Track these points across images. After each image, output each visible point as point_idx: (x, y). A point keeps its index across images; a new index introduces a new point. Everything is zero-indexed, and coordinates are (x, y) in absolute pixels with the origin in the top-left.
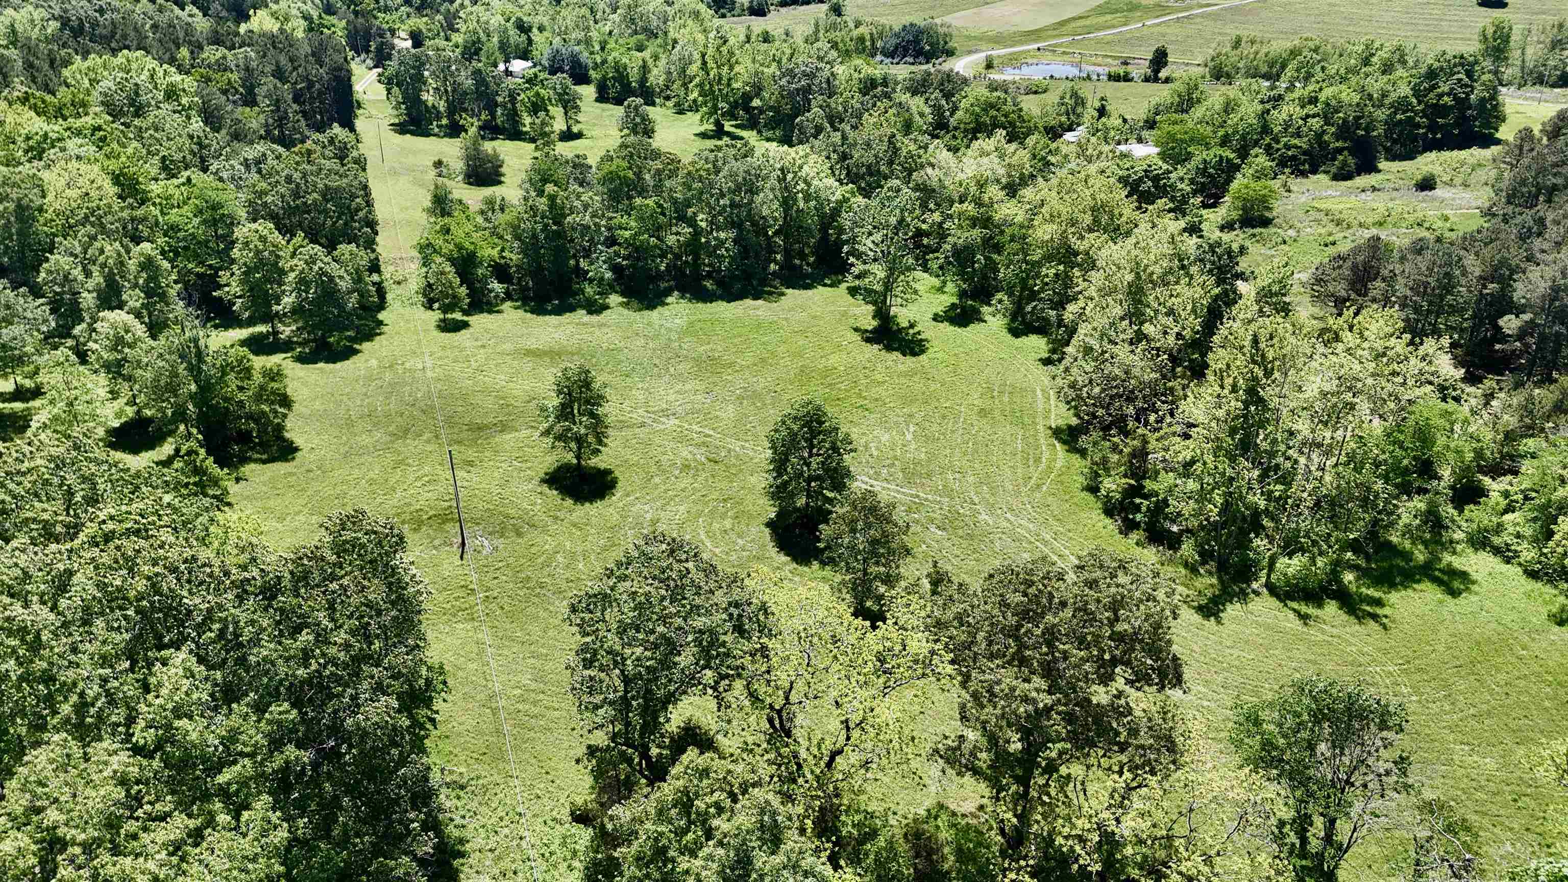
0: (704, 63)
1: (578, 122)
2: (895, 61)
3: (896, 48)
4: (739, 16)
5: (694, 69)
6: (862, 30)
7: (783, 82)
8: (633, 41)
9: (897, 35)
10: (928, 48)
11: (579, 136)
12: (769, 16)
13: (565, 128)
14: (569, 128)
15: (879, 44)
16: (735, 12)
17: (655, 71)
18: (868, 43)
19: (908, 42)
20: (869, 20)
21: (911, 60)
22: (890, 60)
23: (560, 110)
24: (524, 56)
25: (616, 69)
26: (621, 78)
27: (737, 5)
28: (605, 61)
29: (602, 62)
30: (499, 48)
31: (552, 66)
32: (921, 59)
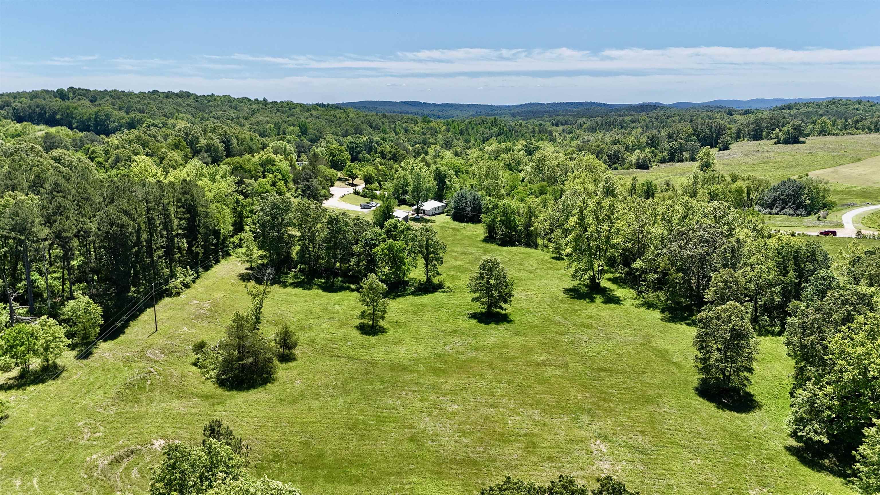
0: (582, 219)
1: (438, 274)
2: (773, 211)
3: (775, 200)
4: (628, 169)
5: (573, 220)
6: (739, 183)
7: (675, 247)
8: (536, 187)
9: (775, 189)
10: (808, 202)
11: (439, 287)
12: (651, 170)
13: (424, 278)
14: (428, 279)
15: (754, 195)
16: (625, 167)
17: (542, 217)
18: (745, 195)
19: (788, 195)
20: (745, 175)
21: (791, 212)
22: (768, 210)
23: (421, 262)
24: (439, 197)
25: (504, 214)
26: (508, 222)
27: (627, 161)
28: (495, 207)
29: (493, 208)
30: (413, 191)
31: (456, 208)
32: (802, 211)
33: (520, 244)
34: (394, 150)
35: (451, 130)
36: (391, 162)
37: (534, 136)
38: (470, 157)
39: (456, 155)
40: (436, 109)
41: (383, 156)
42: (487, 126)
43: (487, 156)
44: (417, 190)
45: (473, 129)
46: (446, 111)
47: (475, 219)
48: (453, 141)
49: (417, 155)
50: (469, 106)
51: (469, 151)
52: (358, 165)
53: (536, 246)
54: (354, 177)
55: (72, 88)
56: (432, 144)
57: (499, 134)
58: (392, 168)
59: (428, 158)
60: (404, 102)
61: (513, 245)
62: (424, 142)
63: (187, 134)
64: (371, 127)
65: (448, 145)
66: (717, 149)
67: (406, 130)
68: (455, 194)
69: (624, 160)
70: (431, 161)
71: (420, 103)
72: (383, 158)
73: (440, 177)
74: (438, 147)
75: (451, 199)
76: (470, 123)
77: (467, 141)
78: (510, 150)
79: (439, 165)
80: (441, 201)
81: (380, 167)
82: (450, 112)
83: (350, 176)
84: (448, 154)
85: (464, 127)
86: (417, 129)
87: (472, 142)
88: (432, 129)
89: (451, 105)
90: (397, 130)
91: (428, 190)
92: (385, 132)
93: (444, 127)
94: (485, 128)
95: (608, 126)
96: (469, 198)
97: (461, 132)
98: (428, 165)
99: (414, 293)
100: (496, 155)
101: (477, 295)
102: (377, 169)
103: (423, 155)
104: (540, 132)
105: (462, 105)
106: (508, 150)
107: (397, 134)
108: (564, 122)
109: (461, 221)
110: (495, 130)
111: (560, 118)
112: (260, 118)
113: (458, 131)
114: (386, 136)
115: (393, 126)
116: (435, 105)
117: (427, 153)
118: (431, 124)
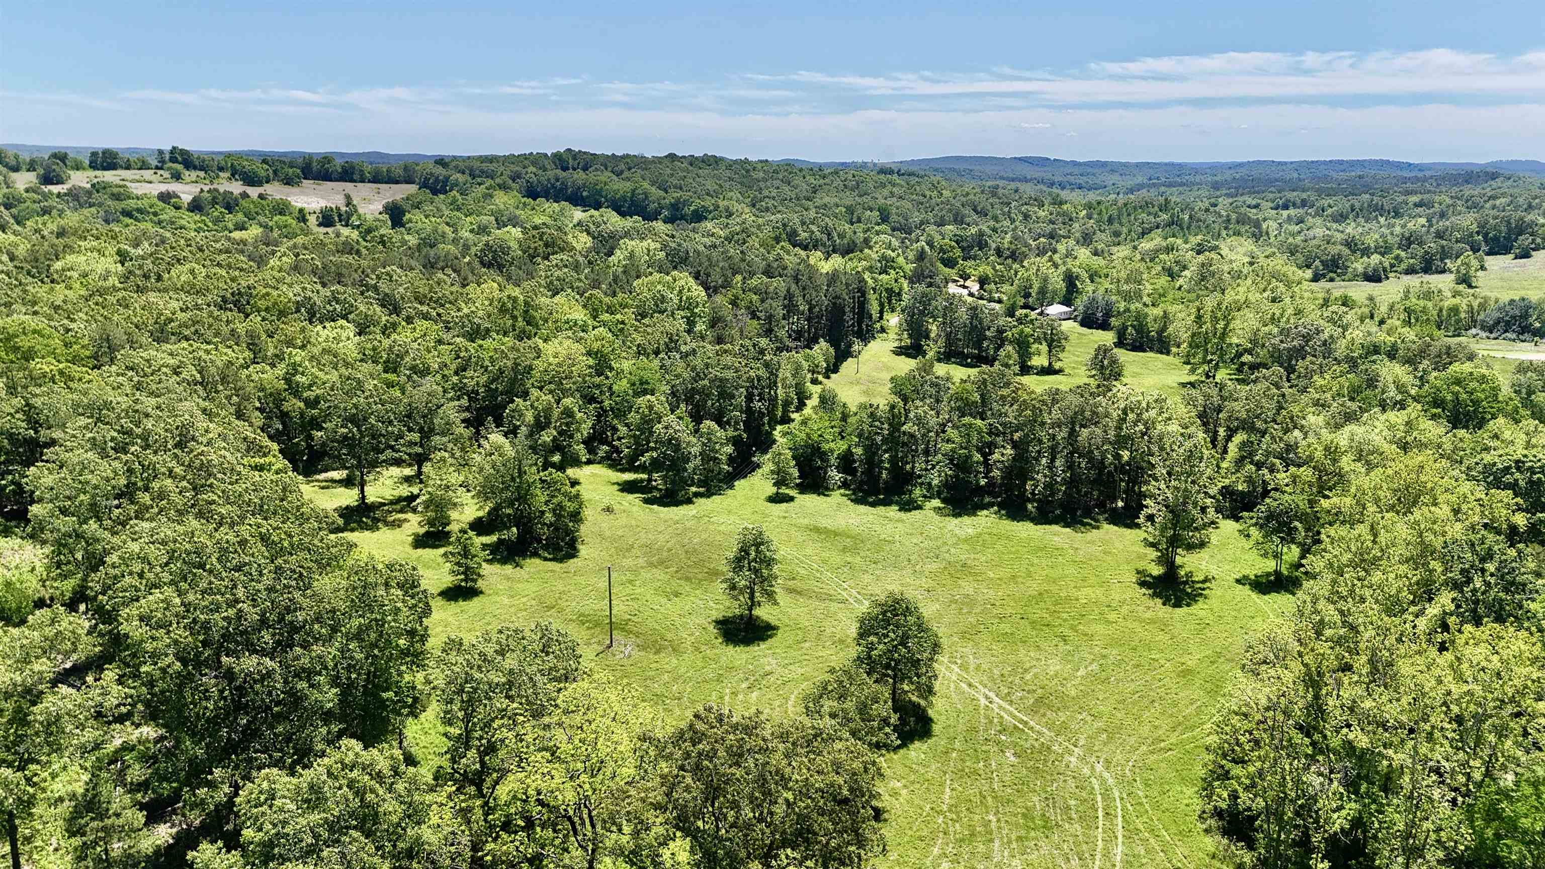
1: (1060, 359)
2: (1492, 336)
3: (1497, 322)
4: (1349, 280)
10: (1538, 325)
11: (1060, 370)
13: (1046, 364)
14: (1050, 364)
16: (1346, 277)
21: (1514, 336)
23: (1044, 348)
24: (1067, 302)
25: (1137, 319)
26: (1141, 329)
27: (1350, 270)
28: (1127, 310)
29: (1125, 311)
30: (1038, 293)
31: (1085, 312)
32: (1526, 336)
33: (1152, 349)
34: (1013, 247)
35: (1095, 216)
36: (1010, 261)
37: (1226, 228)
38: (1114, 257)
39: (1096, 253)
40: (1076, 171)
41: (999, 252)
42: (1152, 210)
43: (1138, 257)
44: (1042, 291)
45: (1129, 215)
46: (1094, 175)
47: (1104, 326)
48: (1094, 234)
49: (1041, 252)
50: (1138, 165)
51: (1114, 249)
52: (970, 263)
53: (1168, 353)
54: (965, 277)
55: (569, 150)
56: (1064, 237)
57: (1170, 224)
58: (1011, 268)
59: (1056, 257)
60: (1020, 159)
61: (1144, 351)
62: (1052, 236)
63: (784, 225)
64: (975, 210)
65: (1086, 239)
66: (1512, 256)
67: (1026, 216)
68: (1085, 298)
69: (1347, 267)
70: (1060, 262)
71: (1048, 159)
72: (999, 256)
73: (1071, 280)
74: (1072, 242)
75: (1080, 303)
76: (1125, 205)
77: (1117, 234)
78: (1172, 249)
79: (1069, 266)
80: (1069, 305)
81: (998, 267)
82: (1102, 178)
83: (961, 277)
84: (1084, 254)
85: (1115, 213)
86: (1041, 213)
87: (1123, 236)
88: (1064, 214)
89: (1104, 164)
90: (1013, 215)
91: (1055, 292)
92: (995, 218)
93: (1084, 212)
94: (1149, 214)
95: (1374, 211)
96: (1101, 303)
97: (1110, 221)
98: (1056, 266)
99: (1037, 374)
100: (1153, 256)
101: (1094, 372)
102: (994, 268)
103: (1050, 253)
104: (1238, 222)
105: (1126, 165)
106: (1169, 249)
107: (1013, 221)
108: (1298, 201)
109: (1090, 328)
110: (1165, 217)
111: (1292, 196)
112: (826, 200)
113: (1106, 218)
114: (997, 226)
115: (1006, 210)
116: (1074, 163)
117: (1055, 251)
118: (1065, 207)
